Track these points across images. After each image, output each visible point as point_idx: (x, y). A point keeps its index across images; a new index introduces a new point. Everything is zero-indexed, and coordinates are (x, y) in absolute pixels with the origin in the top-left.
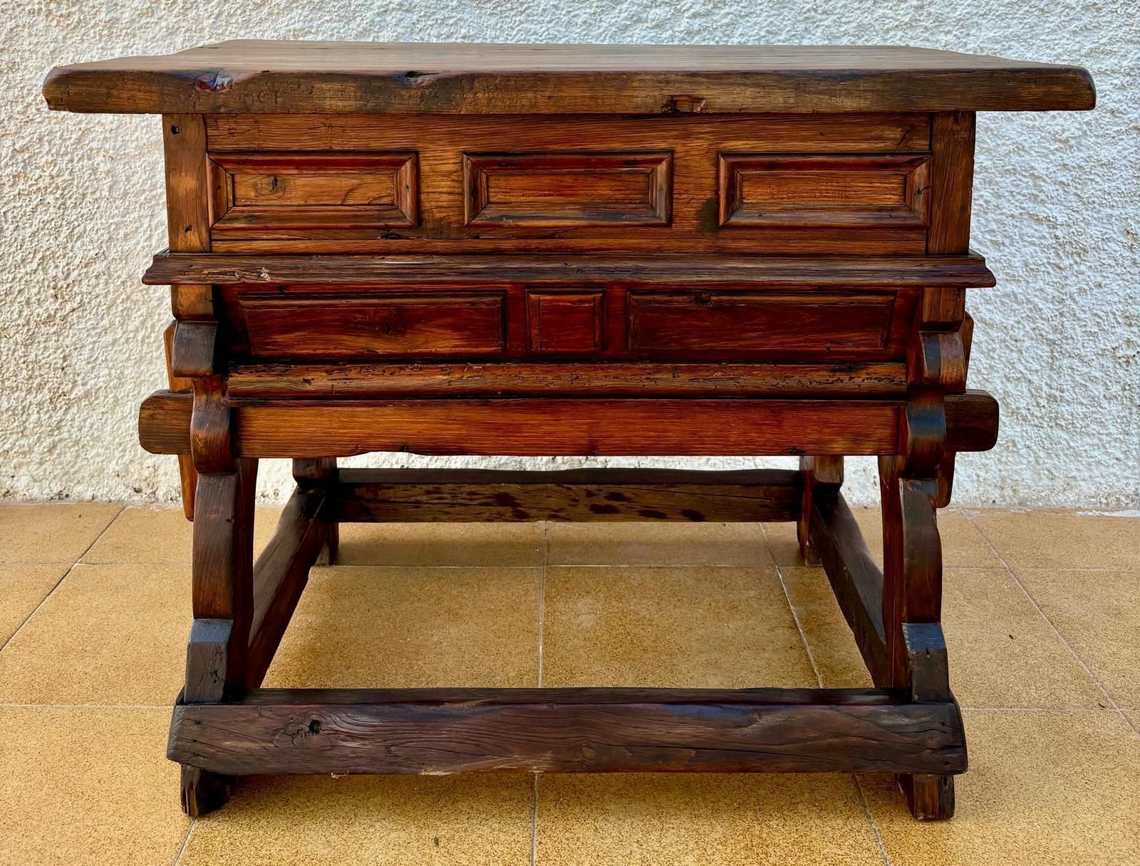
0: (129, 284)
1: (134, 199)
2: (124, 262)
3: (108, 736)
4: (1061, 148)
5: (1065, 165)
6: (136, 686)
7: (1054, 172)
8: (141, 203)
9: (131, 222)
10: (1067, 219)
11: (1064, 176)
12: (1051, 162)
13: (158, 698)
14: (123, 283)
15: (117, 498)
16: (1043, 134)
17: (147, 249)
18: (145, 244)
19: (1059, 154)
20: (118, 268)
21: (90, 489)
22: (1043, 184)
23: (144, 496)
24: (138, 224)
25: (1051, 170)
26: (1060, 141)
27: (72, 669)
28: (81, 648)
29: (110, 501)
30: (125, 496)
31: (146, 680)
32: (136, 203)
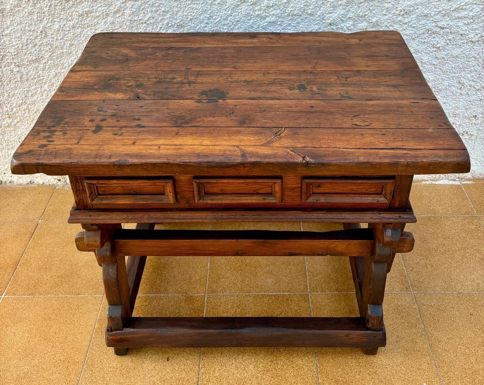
0: (38, 113)
1: (32, 81)
2: (34, 105)
3: (57, 311)
4: (436, 50)
5: (436, 57)
6: (65, 286)
7: (431, 60)
8: (35, 83)
9: (33, 90)
10: (434, 78)
11: (436, 61)
12: (430, 56)
13: (73, 291)
14: (36, 112)
15: (52, 183)
16: (428, 45)
17: (42, 100)
18: (41, 98)
19: (434, 53)
20: (32, 107)
21: (42, 180)
22: (425, 65)
23: (62, 182)
24: (36, 91)
25: (430, 60)
26: (436, 47)
27: (42, 278)
28: (45, 266)
29: (50, 185)
30: (55, 183)
31: (69, 283)
32: (33, 83)
